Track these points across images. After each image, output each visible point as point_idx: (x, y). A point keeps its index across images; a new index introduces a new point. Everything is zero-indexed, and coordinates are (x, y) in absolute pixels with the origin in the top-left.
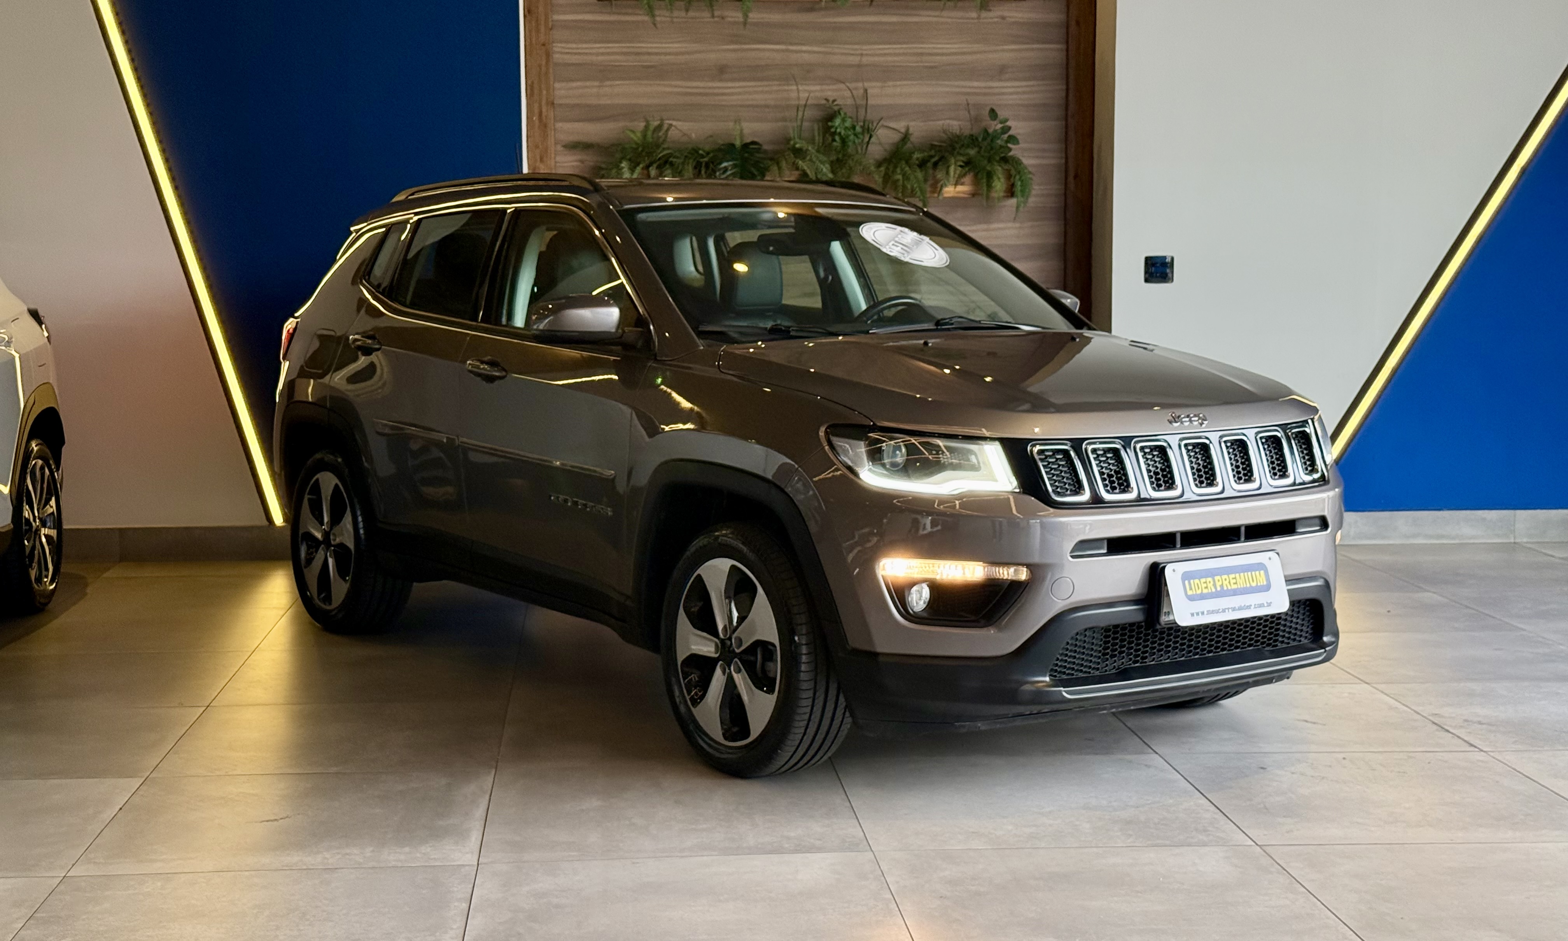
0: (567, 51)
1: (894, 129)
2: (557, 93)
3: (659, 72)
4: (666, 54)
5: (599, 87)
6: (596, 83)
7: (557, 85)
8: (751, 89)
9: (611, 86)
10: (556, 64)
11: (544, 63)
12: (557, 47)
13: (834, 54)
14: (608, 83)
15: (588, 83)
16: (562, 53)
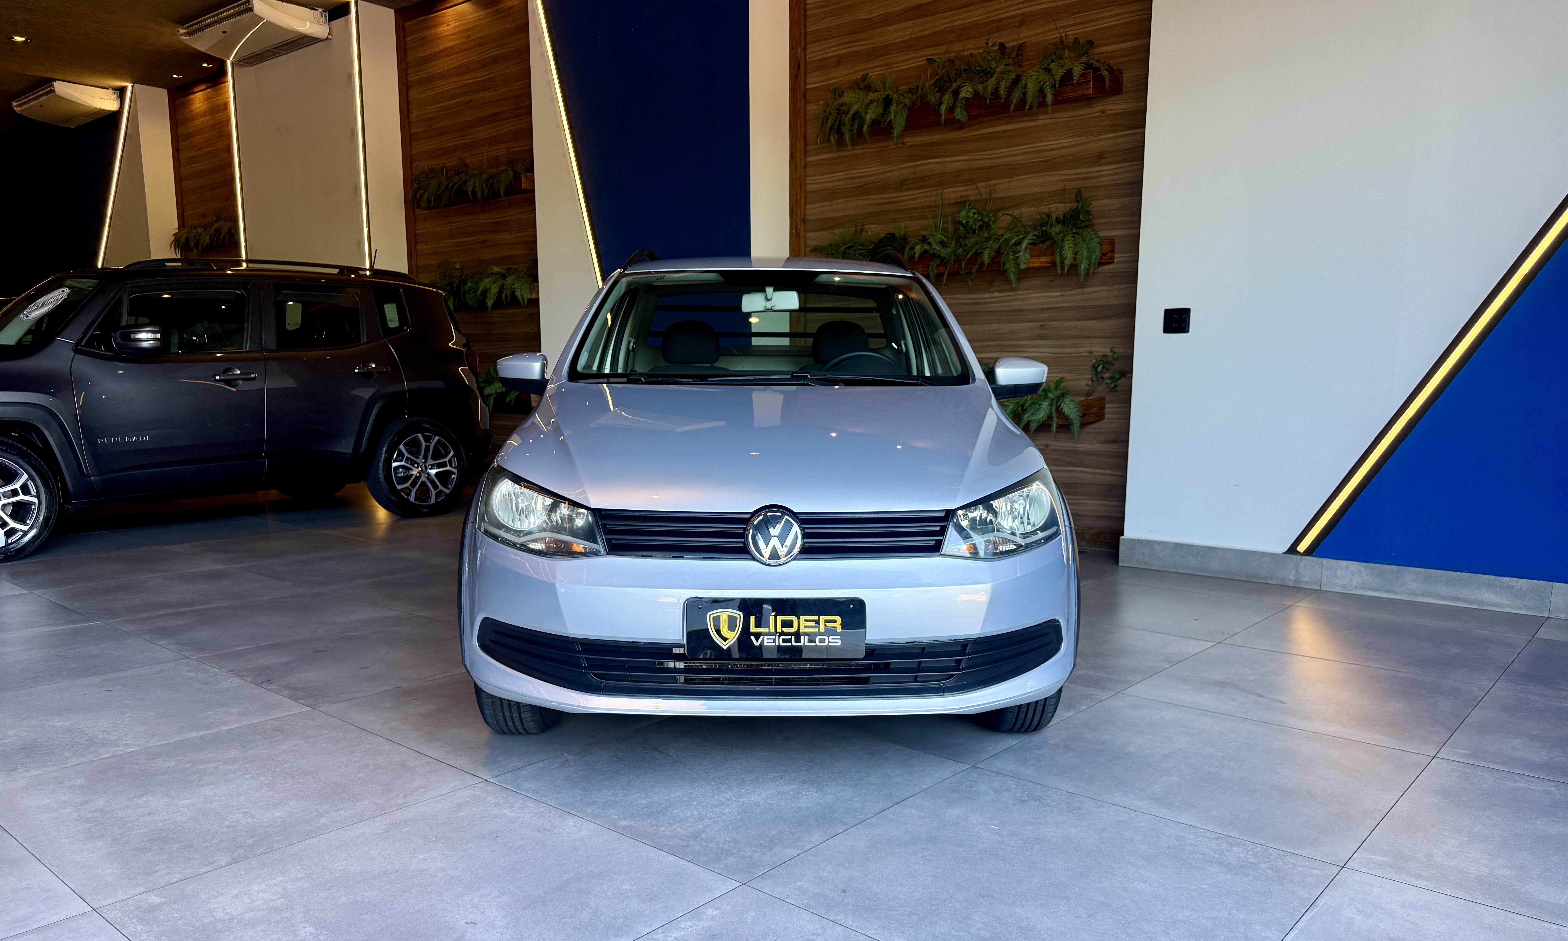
0: (814, 182)
1: (1012, 216)
2: (808, 212)
3: (862, 190)
4: (872, 175)
5: (831, 205)
6: (829, 203)
7: (808, 207)
8: (918, 196)
9: (837, 204)
10: (806, 192)
11: (799, 193)
12: (809, 180)
13: (976, 160)
14: (835, 202)
15: (825, 203)
16: (810, 184)
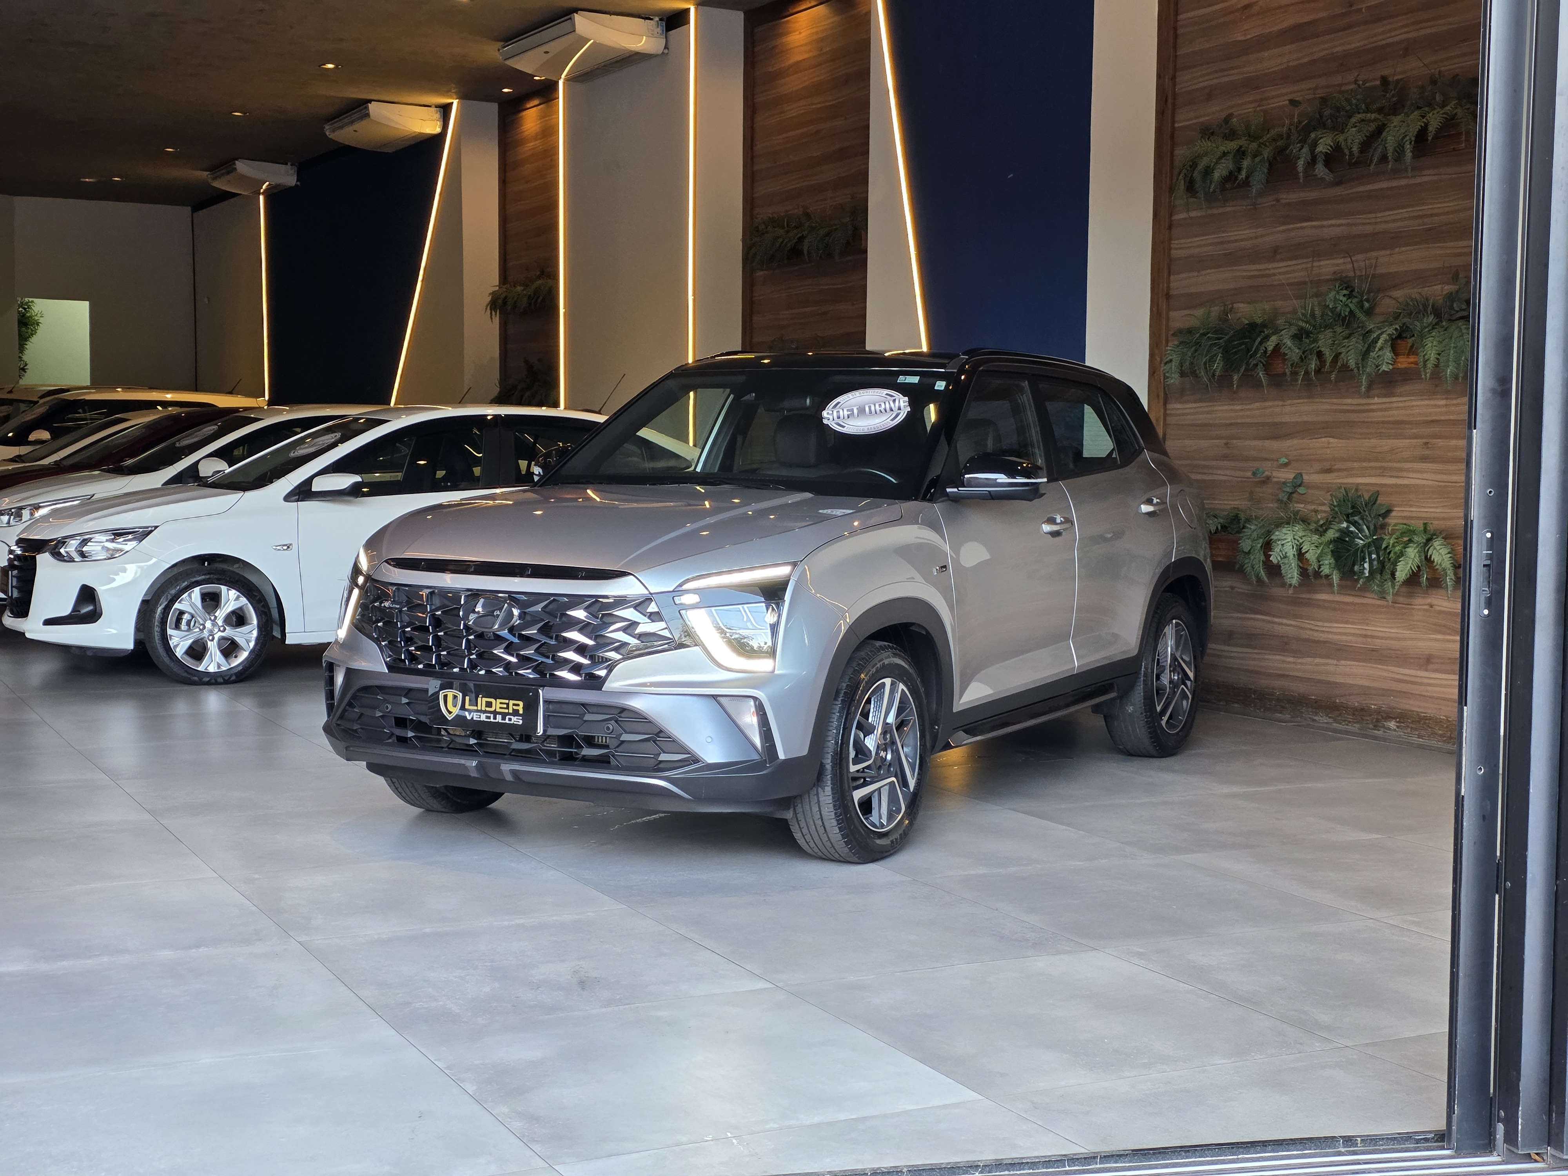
0: (1180, 247)
1: (1395, 299)
2: (1171, 285)
4: (1242, 240)
5: (1197, 276)
8: (1293, 268)
9: (1204, 275)
10: (1171, 259)
11: (1162, 260)
12: (1175, 244)
13: (1355, 225)
15: (1191, 274)
16: (1176, 249)
